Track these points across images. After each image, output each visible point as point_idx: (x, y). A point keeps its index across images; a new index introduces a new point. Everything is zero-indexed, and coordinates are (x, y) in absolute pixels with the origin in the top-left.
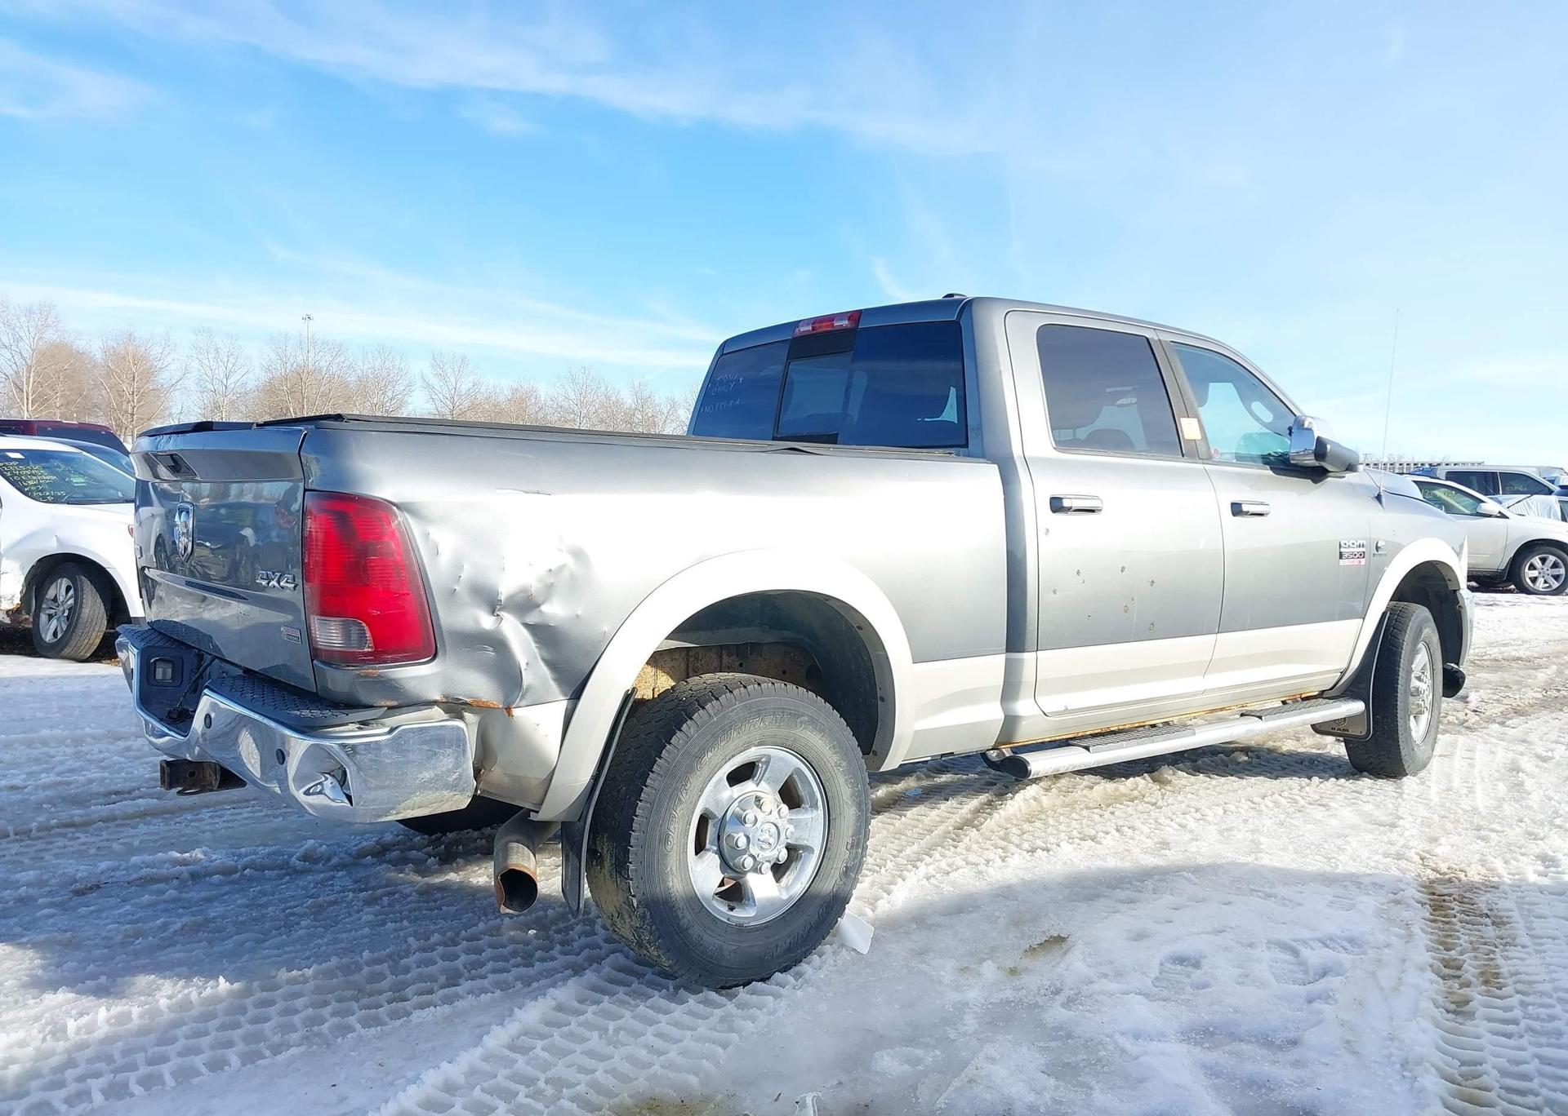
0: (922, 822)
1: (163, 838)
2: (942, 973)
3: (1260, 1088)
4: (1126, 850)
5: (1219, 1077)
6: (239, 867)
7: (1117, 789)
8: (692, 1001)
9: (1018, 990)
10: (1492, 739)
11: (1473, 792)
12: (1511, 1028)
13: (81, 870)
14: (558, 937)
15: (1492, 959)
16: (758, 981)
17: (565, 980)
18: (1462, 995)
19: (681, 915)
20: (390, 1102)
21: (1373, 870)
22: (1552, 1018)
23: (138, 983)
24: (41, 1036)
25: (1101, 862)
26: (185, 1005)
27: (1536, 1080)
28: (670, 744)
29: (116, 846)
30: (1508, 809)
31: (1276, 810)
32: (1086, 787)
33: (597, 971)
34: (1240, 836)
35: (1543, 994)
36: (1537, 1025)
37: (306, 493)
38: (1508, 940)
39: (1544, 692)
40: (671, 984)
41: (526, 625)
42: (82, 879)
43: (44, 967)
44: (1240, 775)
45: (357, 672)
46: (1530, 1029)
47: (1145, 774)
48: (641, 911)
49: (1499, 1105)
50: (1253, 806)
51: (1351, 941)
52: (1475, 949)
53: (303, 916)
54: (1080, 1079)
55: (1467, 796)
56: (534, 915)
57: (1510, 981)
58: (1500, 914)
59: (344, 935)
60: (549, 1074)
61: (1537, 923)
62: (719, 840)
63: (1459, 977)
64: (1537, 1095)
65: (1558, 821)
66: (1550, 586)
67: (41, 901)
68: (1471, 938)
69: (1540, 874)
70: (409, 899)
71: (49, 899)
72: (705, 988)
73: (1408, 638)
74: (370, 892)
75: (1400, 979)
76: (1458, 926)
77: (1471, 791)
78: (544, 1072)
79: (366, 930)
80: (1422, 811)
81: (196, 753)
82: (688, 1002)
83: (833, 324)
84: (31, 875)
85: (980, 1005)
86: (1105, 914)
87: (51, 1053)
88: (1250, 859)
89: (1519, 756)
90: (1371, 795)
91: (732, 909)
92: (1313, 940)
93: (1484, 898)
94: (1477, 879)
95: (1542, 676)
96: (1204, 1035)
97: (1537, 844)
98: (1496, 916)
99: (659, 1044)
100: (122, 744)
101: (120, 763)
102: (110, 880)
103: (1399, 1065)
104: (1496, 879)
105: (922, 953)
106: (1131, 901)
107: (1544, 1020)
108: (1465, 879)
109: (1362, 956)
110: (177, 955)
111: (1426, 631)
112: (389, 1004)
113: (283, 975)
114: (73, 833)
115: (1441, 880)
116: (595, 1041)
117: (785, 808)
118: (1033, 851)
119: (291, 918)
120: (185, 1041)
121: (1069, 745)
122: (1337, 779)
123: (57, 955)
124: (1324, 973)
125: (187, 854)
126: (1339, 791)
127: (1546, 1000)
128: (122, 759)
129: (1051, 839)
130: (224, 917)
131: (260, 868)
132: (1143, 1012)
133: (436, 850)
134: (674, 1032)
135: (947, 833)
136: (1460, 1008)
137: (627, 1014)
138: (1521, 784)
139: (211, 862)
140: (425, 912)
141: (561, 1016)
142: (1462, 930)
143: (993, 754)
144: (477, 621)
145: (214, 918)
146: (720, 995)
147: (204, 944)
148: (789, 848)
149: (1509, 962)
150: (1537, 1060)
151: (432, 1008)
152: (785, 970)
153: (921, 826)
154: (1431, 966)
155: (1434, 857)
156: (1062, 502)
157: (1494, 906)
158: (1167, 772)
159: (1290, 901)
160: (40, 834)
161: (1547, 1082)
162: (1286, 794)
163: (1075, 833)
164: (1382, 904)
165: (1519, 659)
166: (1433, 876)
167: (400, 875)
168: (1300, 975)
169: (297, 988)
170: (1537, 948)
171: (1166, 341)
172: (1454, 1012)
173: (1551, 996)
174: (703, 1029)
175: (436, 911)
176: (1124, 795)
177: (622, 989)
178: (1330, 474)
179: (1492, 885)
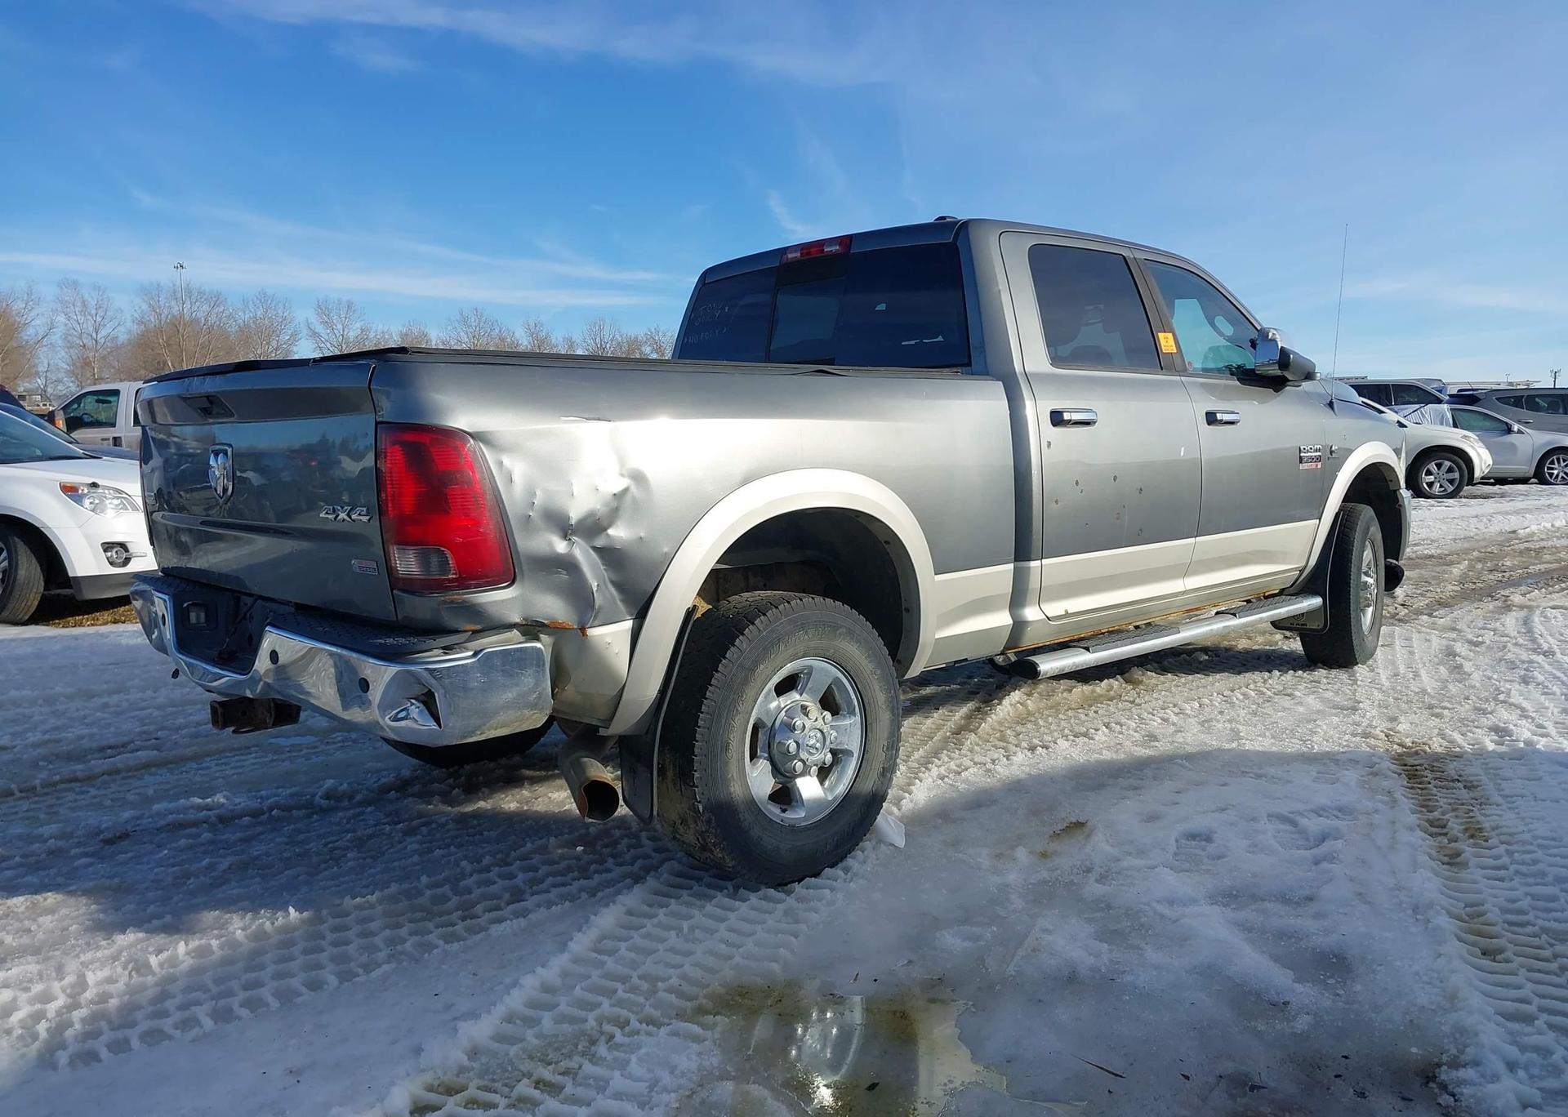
0: (920, 730)
1: (175, 787)
2: (979, 860)
3: (1290, 938)
4: (1119, 744)
5: (1251, 932)
6: (265, 808)
7: (1093, 691)
8: (754, 899)
9: (1053, 870)
10: (1424, 629)
11: (1419, 676)
12: (1502, 873)
13: (106, 821)
14: (606, 851)
15: (1473, 817)
16: (811, 877)
17: (630, 887)
18: (1452, 848)
19: (742, 818)
20: (498, 1005)
21: (1346, 748)
22: (1535, 862)
23: (205, 919)
24: (127, 972)
25: (1098, 756)
26: (260, 935)
27: (1531, 914)
28: (725, 658)
29: (130, 797)
30: (1454, 688)
31: (1246, 701)
32: (1065, 690)
33: (658, 878)
34: (1220, 726)
35: (1524, 843)
36: (1523, 869)
37: (379, 425)
38: (1483, 800)
39: (1461, 585)
40: (730, 885)
41: (595, 549)
42: (107, 829)
43: (104, 911)
44: (1205, 672)
45: (442, 598)
46: (1517, 872)
47: (1118, 676)
48: (707, 815)
49: (1504, 936)
50: (1224, 699)
51: (1340, 809)
52: (1454, 810)
53: (347, 849)
54: (1129, 942)
55: (1414, 679)
56: (577, 834)
57: (1493, 834)
58: (1471, 778)
59: (396, 864)
60: (640, 971)
61: (1504, 784)
62: (769, 747)
63: (1446, 834)
64: (1534, 925)
65: (1501, 697)
66: (1445, 490)
67: (73, 852)
68: (1449, 801)
69: (1497, 743)
70: (447, 827)
71: (82, 850)
72: (763, 887)
73: (1358, 535)
74: (406, 823)
75: (1393, 838)
76: (1435, 791)
77: (1416, 675)
78: (635, 970)
79: (416, 858)
80: (1378, 695)
81: (258, 691)
82: (749, 899)
83: (823, 250)
84: (53, 828)
85: (1020, 886)
86: (1115, 801)
87: (143, 988)
88: (1234, 745)
89: (1453, 643)
90: (1329, 683)
91: (784, 811)
92: (1308, 811)
93: (1451, 767)
94: (1439, 750)
95: (1456, 571)
96: (1230, 897)
97: (1487, 718)
98: (1466, 781)
99: (733, 937)
100: (97, 701)
101: (104, 719)
102: (137, 828)
103: (1411, 911)
104: (1458, 749)
105: (956, 844)
106: (1135, 788)
107: (1529, 864)
108: (1429, 750)
109: (1355, 822)
110: (235, 892)
111: (1372, 529)
112: (463, 921)
113: (348, 902)
114: (80, 787)
115: (1408, 753)
116: (673, 939)
117: (828, 715)
118: (1032, 749)
119: (336, 852)
120: (274, 967)
121: (1069, 647)
122: (1295, 671)
123: (110, 899)
124: (1323, 838)
125: (209, 799)
126: (1299, 681)
127: (1531, 848)
128: (105, 715)
129: (1047, 738)
130: (268, 855)
131: (288, 809)
132: (1171, 881)
133: (457, 781)
134: (746, 927)
135: (946, 740)
136: (1453, 860)
137: (696, 912)
138: (1461, 666)
139: (236, 805)
140: (467, 838)
141: (635, 920)
142: (1439, 794)
143: (1000, 660)
144: (551, 544)
145: (259, 855)
146: (779, 891)
147: (258, 879)
148: (834, 752)
149: (1488, 818)
150: (1529, 898)
151: (508, 921)
152: (832, 866)
153: (920, 733)
154: (1419, 826)
155: (1397, 735)
156: (1062, 416)
157: (1462, 773)
158: (1137, 673)
159: (1280, 780)
160: (46, 790)
161: (1540, 914)
162: (1252, 686)
163: (1066, 731)
164: (1362, 776)
165: (1432, 556)
166: (1400, 750)
167: (429, 807)
168: (1302, 842)
169: (366, 913)
170: (1509, 805)
171: (1141, 259)
172: (1448, 864)
173: (1532, 844)
174: (771, 922)
175: (478, 837)
176: (1101, 696)
177: (685, 892)
178: (1289, 383)
179: (1456, 755)
